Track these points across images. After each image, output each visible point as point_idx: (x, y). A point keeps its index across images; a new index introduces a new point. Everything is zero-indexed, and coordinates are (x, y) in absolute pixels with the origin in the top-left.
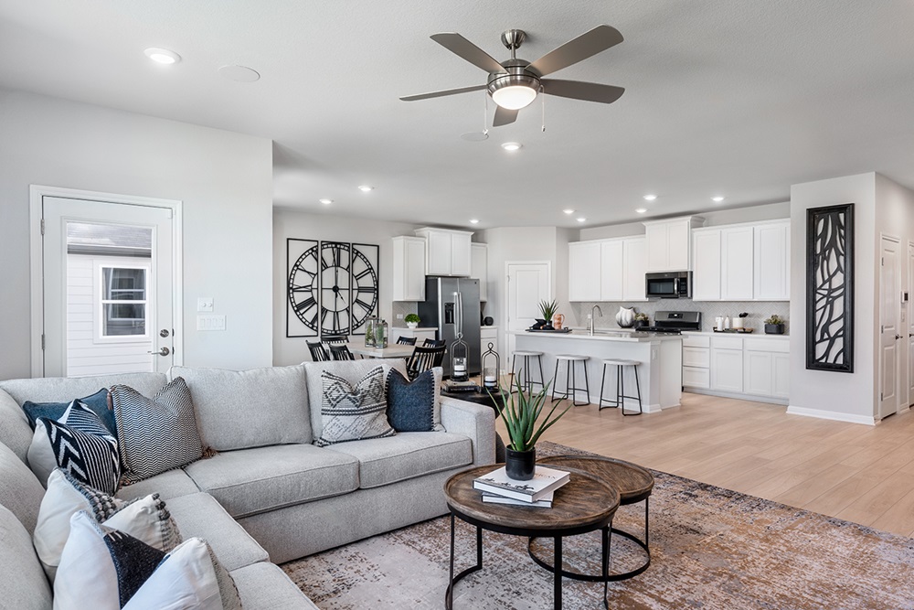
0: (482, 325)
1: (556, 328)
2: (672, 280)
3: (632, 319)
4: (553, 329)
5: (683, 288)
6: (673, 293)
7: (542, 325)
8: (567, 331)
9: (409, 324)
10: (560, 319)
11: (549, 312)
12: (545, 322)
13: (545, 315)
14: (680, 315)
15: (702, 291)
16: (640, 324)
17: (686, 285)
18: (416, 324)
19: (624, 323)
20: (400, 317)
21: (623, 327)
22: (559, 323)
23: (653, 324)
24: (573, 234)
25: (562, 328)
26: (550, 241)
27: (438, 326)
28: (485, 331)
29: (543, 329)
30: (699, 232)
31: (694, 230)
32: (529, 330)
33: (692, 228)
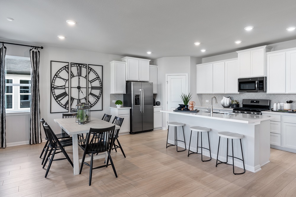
0: (154, 105)
1: (191, 109)
2: (254, 82)
3: (230, 103)
4: (189, 110)
5: (261, 86)
6: (255, 89)
7: (183, 108)
8: (197, 111)
9: (117, 105)
10: (192, 104)
11: (186, 100)
12: (184, 106)
13: (184, 102)
14: (258, 101)
15: (272, 88)
16: (235, 106)
17: (263, 85)
18: (120, 105)
19: (225, 105)
20: (114, 101)
21: (225, 107)
22: (192, 107)
23: (241, 106)
24: (199, 60)
25: (194, 109)
26: (187, 63)
27: (131, 107)
28: (156, 109)
29: (183, 110)
30: (271, 54)
31: (267, 53)
32: (175, 111)
33: (266, 52)
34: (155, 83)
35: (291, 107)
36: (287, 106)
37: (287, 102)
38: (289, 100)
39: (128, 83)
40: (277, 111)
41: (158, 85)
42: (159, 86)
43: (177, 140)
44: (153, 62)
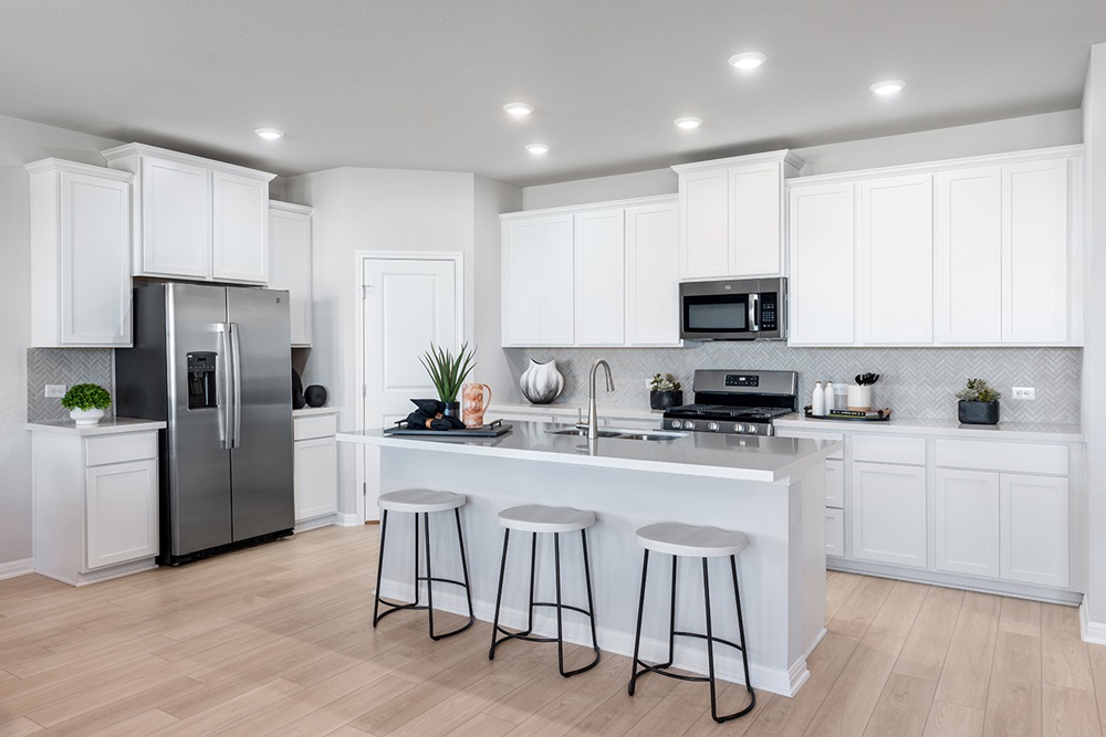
0: (297, 406)
1: (470, 422)
2: (743, 299)
4: (462, 426)
5: (768, 317)
6: (747, 329)
7: (432, 416)
8: (498, 433)
9: (76, 413)
10: (479, 398)
11: (448, 378)
12: (439, 407)
13: (440, 385)
14: (752, 380)
15: (806, 323)
16: (666, 400)
17: (775, 310)
18: (95, 413)
20: (56, 391)
21: (536, 402)
22: (477, 410)
23: (689, 399)
24: (512, 192)
25: (487, 421)
26: (460, 208)
27: (166, 418)
28: (306, 423)
29: (434, 427)
30: (802, 187)
31: (791, 181)
32: (395, 433)
33: (787, 176)
34: (298, 294)
35: (873, 396)
36: (858, 397)
37: (859, 380)
38: (862, 372)
39: (146, 293)
40: (823, 418)
41: (313, 304)
42: (321, 311)
43: (429, 579)
44: (286, 186)
